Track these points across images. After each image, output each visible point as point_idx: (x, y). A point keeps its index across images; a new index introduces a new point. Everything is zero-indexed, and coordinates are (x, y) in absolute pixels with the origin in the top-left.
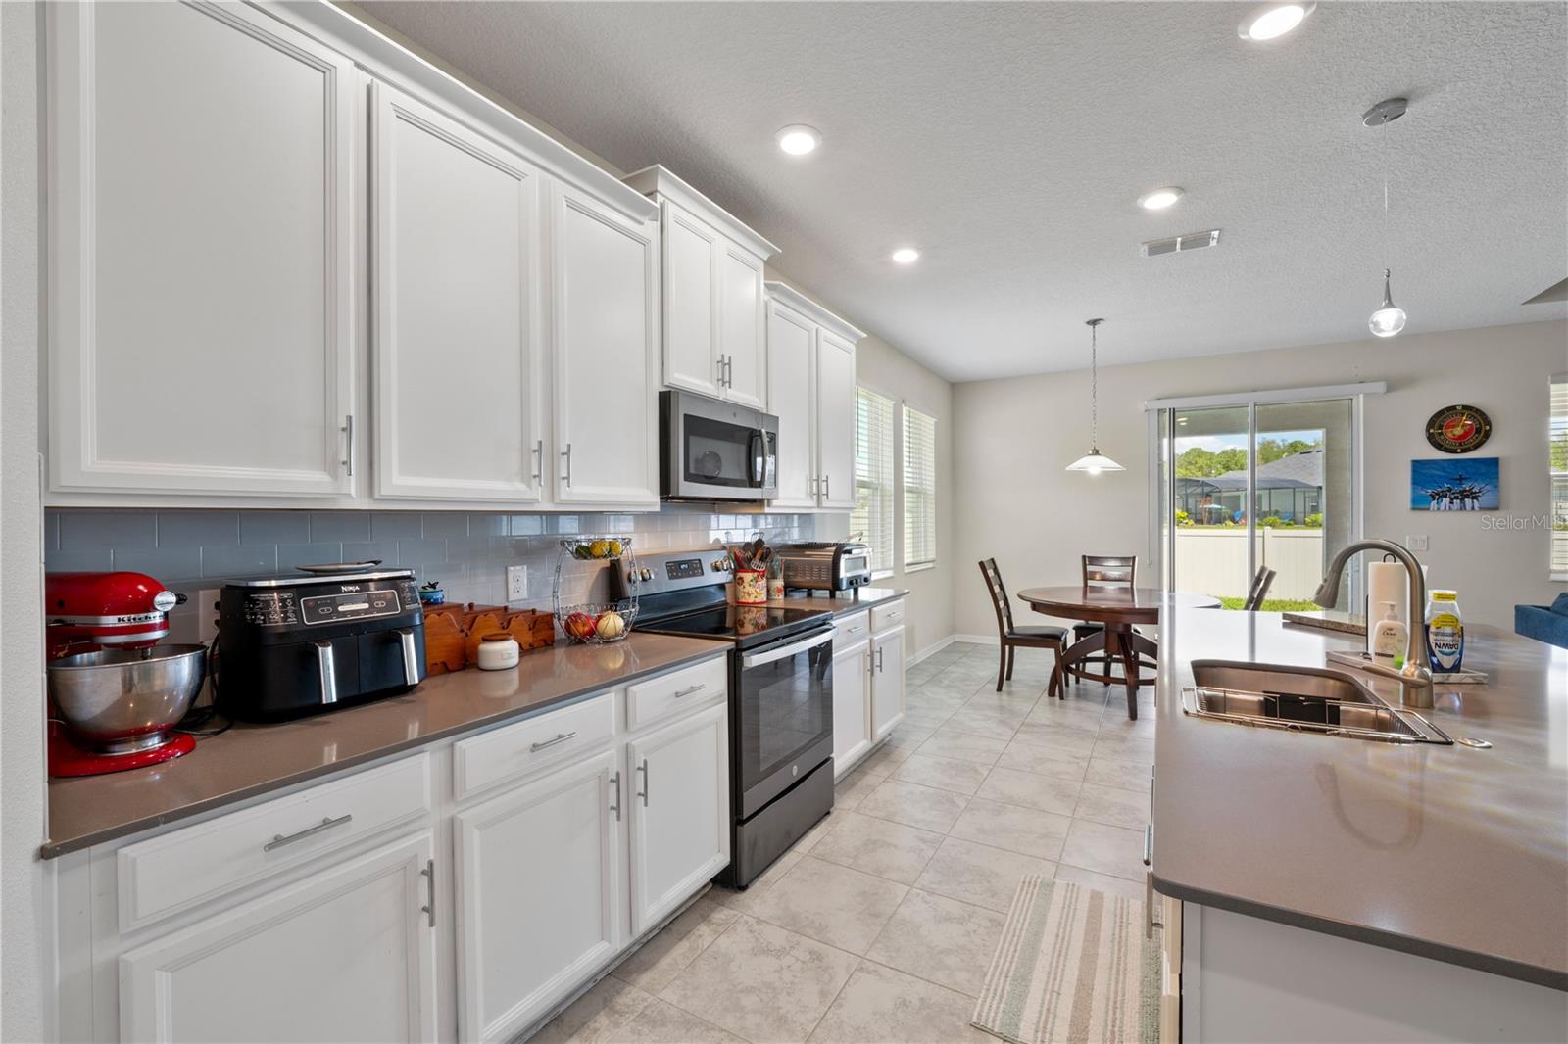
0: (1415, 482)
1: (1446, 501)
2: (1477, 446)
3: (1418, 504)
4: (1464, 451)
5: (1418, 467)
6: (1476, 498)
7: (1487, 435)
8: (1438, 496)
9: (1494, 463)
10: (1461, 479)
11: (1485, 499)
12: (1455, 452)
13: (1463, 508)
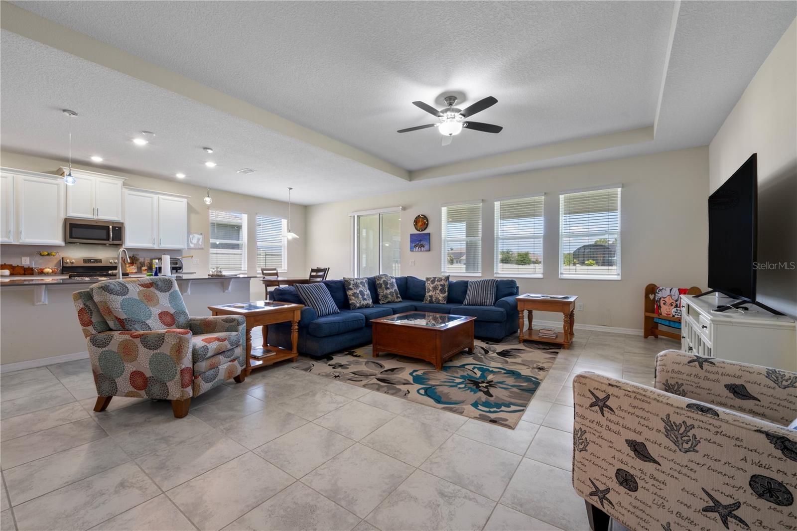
0: (411, 242)
1: (417, 248)
2: (425, 229)
3: (412, 250)
4: (422, 231)
5: (411, 235)
6: (424, 247)
7: (427, 225)
8: (416, 246)
9: (429, 234)
10: (420, 241)
11: (427, 247)
12: (419, 231)
13: (421, 251)
